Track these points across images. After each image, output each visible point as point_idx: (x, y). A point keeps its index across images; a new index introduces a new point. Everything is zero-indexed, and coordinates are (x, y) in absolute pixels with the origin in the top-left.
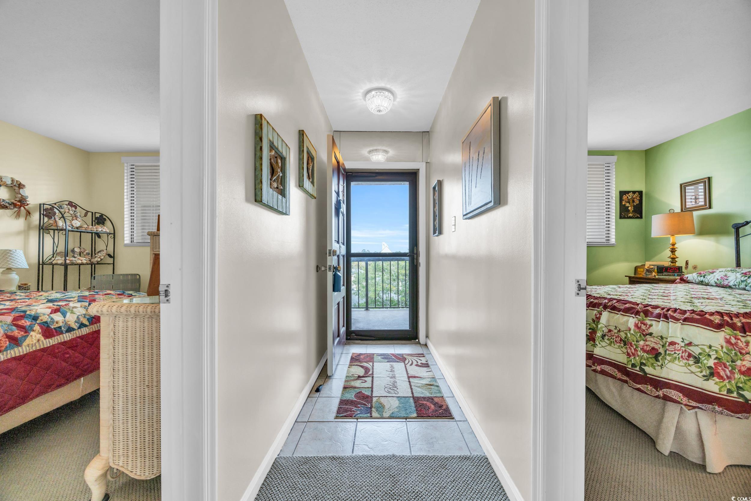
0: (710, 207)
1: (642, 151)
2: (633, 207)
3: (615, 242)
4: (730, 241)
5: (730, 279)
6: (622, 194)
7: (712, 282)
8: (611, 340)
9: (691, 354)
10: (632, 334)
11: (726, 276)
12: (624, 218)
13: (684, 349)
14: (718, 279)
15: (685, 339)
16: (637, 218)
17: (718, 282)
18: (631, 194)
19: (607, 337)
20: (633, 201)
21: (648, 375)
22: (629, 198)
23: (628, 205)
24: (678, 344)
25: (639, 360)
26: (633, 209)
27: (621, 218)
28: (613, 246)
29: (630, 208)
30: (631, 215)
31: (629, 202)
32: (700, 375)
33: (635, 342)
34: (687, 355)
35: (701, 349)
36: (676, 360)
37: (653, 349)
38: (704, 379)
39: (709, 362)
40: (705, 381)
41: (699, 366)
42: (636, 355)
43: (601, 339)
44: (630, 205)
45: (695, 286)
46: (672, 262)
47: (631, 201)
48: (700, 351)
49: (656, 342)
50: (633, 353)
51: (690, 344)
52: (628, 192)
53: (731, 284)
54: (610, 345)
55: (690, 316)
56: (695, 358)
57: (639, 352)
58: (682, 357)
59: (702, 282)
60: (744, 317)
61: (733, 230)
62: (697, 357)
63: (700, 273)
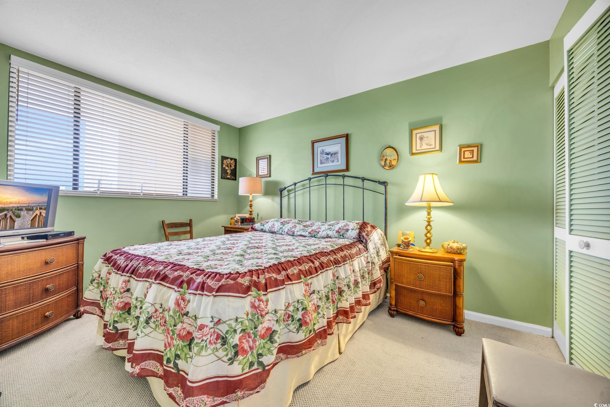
0: (270, 176)
1: (236, 128)
2: (230, 171)
3: (218, 198)
4: (278, 199)
5: (275, 227)
6: (223, 158)
7: (267, 230)
8: (156, 323)
9: (220, 334)
10: (171, 315)
11: (273, 225)
12: (224, 178)
13: (212, 330)
14: (270, 227)
15: (215, 317)
16: (233, 179)
17: (270, 230)
18: (229, 160)
19: (153, 320)
20: (231, 166)
21: (181, 372)
22: (228, 163)
23: (227, 168)
24: (207, 326)
25: (174, 352)
26: (230, 172)
27: (222, 178)
28: (216, 201)
29: (228, 171)
30: (229, 177)
31: (228, 166)
32: (225, 359)
33: (172, 327)
34: (215, 338)
35: (229, 325)
36: (203, 351)
37: (189, 333)
38: (229, 364)
39: (234, 340)
40: (230, 366)
41: (226, 348)
42: (172, 345)
43: (145, 324)
44: (228, 169)
45: (258, 233)
46: (250, 215)
47: (229, 166)
48: (227, 328)
49: (191, 323)
50: (169, 342)
51: (219, 322)
52: (227, 158)
53: (276, 231)
54: (155, 329)
55: (225, 282)
56: (223, 338)
57: (175, 340)
58: (210, 341)
59: (262, 229)
60: (268, 272)
61: (279, 193)
62: (224, 336)
63: (262, 223)
